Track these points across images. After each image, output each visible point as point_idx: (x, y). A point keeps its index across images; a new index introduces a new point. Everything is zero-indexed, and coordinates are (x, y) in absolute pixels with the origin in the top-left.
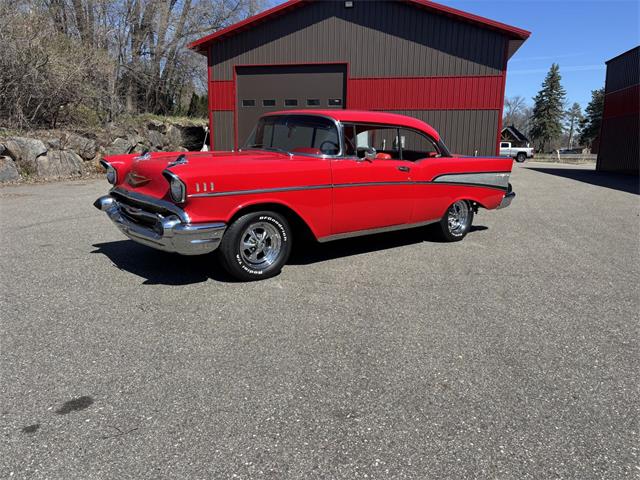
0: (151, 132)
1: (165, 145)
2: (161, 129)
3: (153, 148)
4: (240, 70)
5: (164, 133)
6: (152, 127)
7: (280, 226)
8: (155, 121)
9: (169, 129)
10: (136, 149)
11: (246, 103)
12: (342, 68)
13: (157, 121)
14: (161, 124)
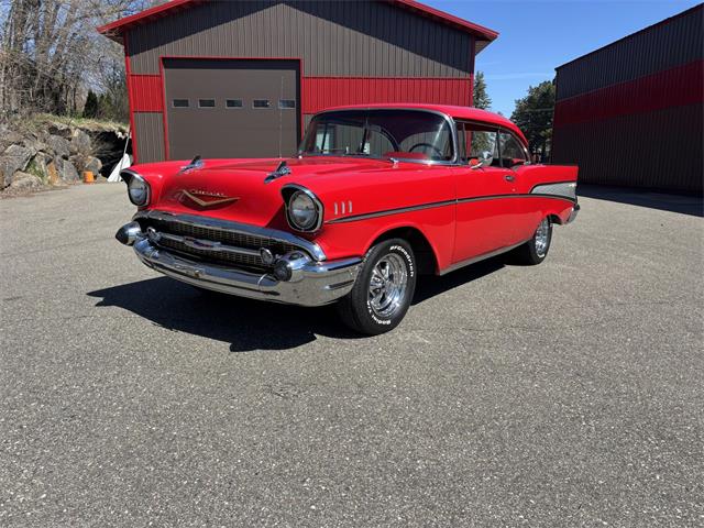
0: (53, 137)
1: (72, 154)
2: (65, 133)
3: (58, 157)
4: (168, 62)
5: (70, 139)
6: (53, 130)
7: (408, 257)
8: (56, 124)
9: (76, 134)
10: (36, 159)
11: (178, 103)
12: (295, 64)
13: (60, 123)
14: (65, 127)
